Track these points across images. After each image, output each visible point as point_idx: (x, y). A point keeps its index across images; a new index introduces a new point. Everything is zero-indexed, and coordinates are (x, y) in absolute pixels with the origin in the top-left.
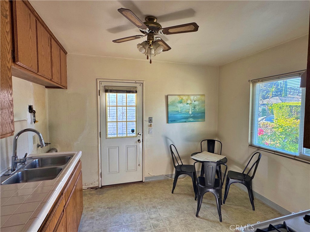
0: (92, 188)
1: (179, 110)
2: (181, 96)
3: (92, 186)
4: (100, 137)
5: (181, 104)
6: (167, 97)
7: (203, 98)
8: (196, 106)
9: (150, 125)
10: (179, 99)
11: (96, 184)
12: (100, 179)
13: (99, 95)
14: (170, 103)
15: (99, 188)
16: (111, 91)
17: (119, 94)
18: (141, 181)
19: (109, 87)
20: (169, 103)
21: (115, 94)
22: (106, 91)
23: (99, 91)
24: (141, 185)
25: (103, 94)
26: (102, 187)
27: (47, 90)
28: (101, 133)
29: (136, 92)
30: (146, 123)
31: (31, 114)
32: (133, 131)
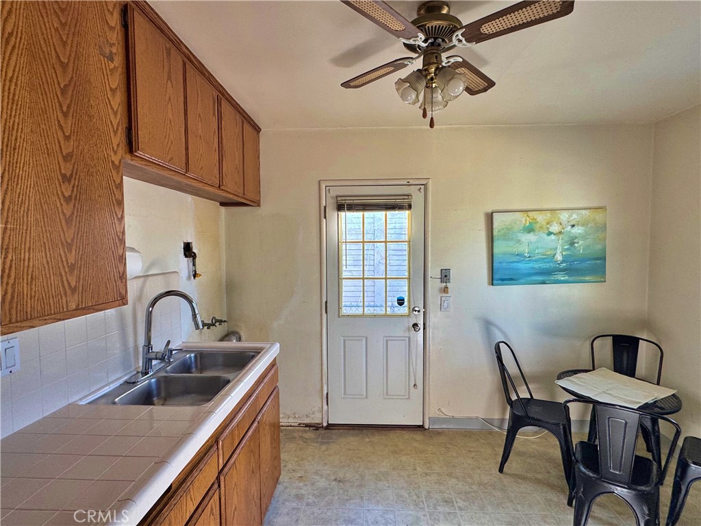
0: (307, 425)
1: (524, 249)
2: (531, 214)
3: (307, 421)
4: (326, 312)
5: (532, 234)
6: (490, 218)
7: (599, 217)
8: (576, 241)
9: (445, 290)
10: (524, 220)
11: (316, 419)
12: (325, 407)
13: (325, 217)
14: (499, 231)
15: (322, 427)
16: (352, 208)
17: (368, 214)
18: (419, 426)
19: (347, 198)
20: (495, 233)
21: (359, 214)
22: (340, 207)
23: (325, 207)
24: (418, 436)
25: (333, 214)
26: (330, 427)
28: (329, 305)
29: (410, 207)
30: (434, 284)
31: (188, 261)
32: (401, 302)
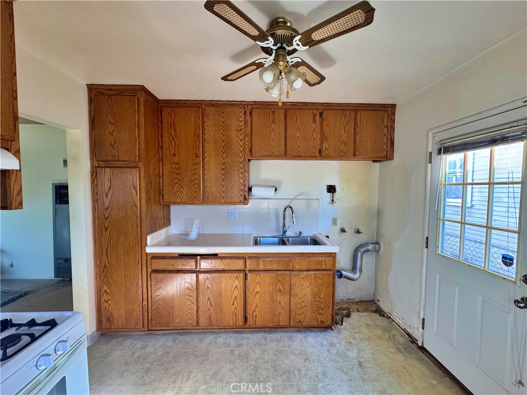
0: (408, 334)
3: (410, 331)
4: (427, 247)
11: (415, 334)
12: (421, 329)
13: (430, 162)
15: (417, 344)
19: (445, 142)
22: (439, 152)
23: (431, 153)
25: (436, 158)
26: (422, 349)
27: (377, 164)
28: (430, 242)
31: (329, 195)
32: (507, 261)
